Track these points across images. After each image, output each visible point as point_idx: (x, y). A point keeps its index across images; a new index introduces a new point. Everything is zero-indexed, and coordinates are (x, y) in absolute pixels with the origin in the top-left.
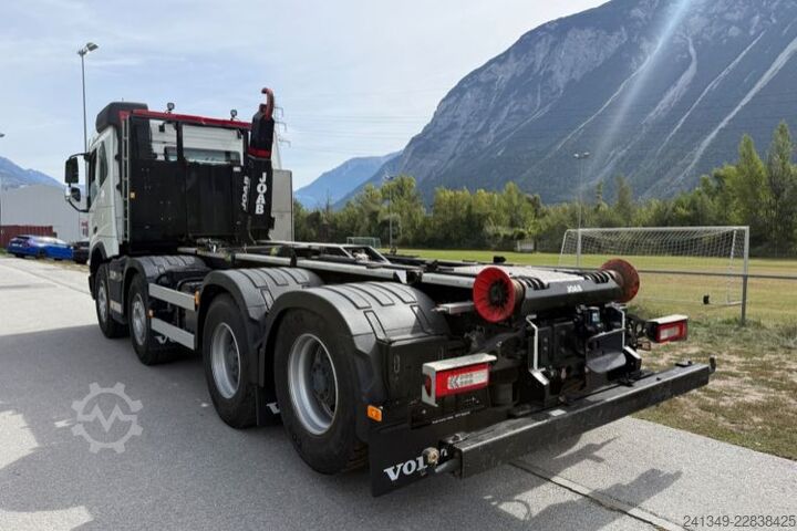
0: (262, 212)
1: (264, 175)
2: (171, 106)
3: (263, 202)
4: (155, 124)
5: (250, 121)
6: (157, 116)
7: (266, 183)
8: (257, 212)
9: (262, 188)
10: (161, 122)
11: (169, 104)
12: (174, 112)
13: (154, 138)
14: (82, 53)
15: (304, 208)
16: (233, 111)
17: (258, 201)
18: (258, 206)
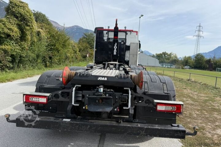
0: (116, 54)
1: (116, 44)
2: (109, 27)
3: (116, 51)
4: (105, 32)
5: (114, 29)
6: (106, 30)
7: (116, 46)
8: (114, 54)
9: (115, 47)
10: (107, 32)
11: (108, 27)
12: (110, 29)
13: (104, 36)
14: (140, 17)
15: (206, 58)
16: (125, 27)
17: (114, 51)
18: (114, 52)
